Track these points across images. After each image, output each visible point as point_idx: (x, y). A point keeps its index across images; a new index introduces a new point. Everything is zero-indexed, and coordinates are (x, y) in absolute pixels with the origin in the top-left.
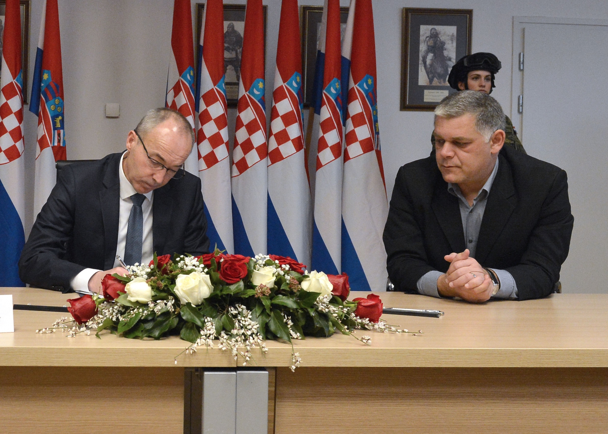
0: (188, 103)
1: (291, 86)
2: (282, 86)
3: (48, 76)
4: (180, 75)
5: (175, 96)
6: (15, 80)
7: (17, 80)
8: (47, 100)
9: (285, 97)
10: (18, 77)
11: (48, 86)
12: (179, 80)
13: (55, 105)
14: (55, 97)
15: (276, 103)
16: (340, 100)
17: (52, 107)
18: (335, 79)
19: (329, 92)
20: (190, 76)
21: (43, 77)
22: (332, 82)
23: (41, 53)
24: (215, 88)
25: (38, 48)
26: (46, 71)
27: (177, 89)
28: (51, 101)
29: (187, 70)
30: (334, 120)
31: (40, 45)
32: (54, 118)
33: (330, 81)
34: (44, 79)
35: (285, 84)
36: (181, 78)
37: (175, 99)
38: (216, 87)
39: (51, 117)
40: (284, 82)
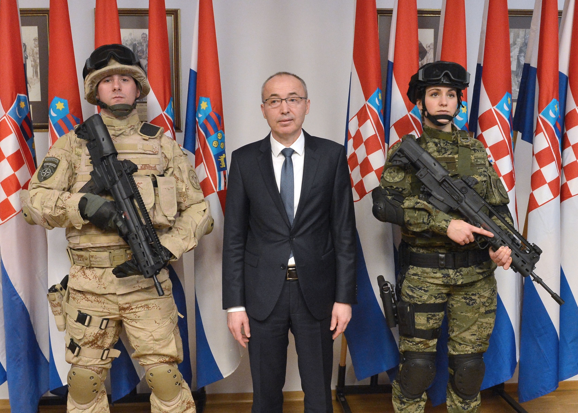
0: (378, 135)
1: (502, 109)
2: (491, 109)
3: (207, 104)
4: (366, 99)
5: (360, 125)
6: (164, 112)
7: (167, 112)
8: (208, 135)
9: (494, 123)
10: (168, 107)
11: (208, 118)
12: (365, 104)
13: (217, 141)
14: (216, 131)
15: (482, 131)
16: (558, 125)
17: (214, 143)
18: (554, 100)
19: (547, 115)
20: (378, 100)
21: (200, 106)
22: (551, 104)
23: (194, 76)
24: (410, 115)
25: (191, 70)
26: (204, 98)
27: (362, 116)
28: (213, 137)
29: (375, 93)
30: (552, 150)
31: (194, 67)
32: (217, 156)
33: (548, 103)
34: (202, 108)
35: (495, 107)
36: (367, 102)
37: (361, 129)
38: (410, 113)
39: (214, 156)
40: (493, 105)
